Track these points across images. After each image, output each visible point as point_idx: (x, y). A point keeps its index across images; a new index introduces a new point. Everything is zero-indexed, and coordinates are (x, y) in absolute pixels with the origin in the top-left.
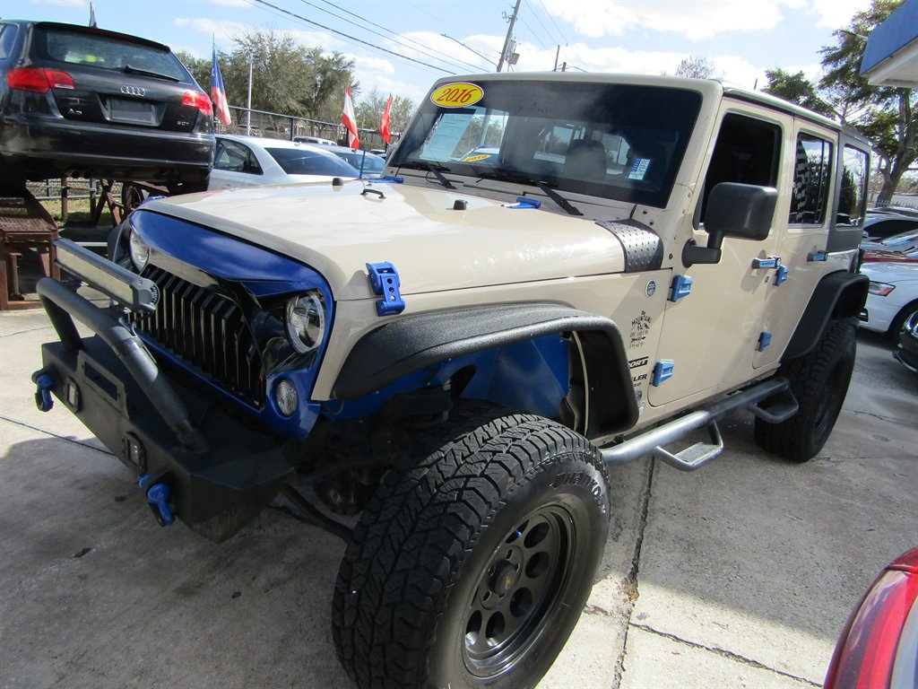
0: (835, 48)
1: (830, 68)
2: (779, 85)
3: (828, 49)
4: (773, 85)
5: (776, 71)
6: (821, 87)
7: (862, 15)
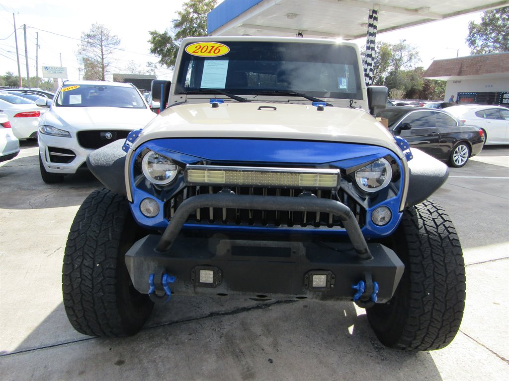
0: (177, 20)
1: (178, 30)
2: (157, 38)
3: (175, 20)
4: (154, 38)
5: (154, 31)
6: (175, 39)
7: (186, 4)
